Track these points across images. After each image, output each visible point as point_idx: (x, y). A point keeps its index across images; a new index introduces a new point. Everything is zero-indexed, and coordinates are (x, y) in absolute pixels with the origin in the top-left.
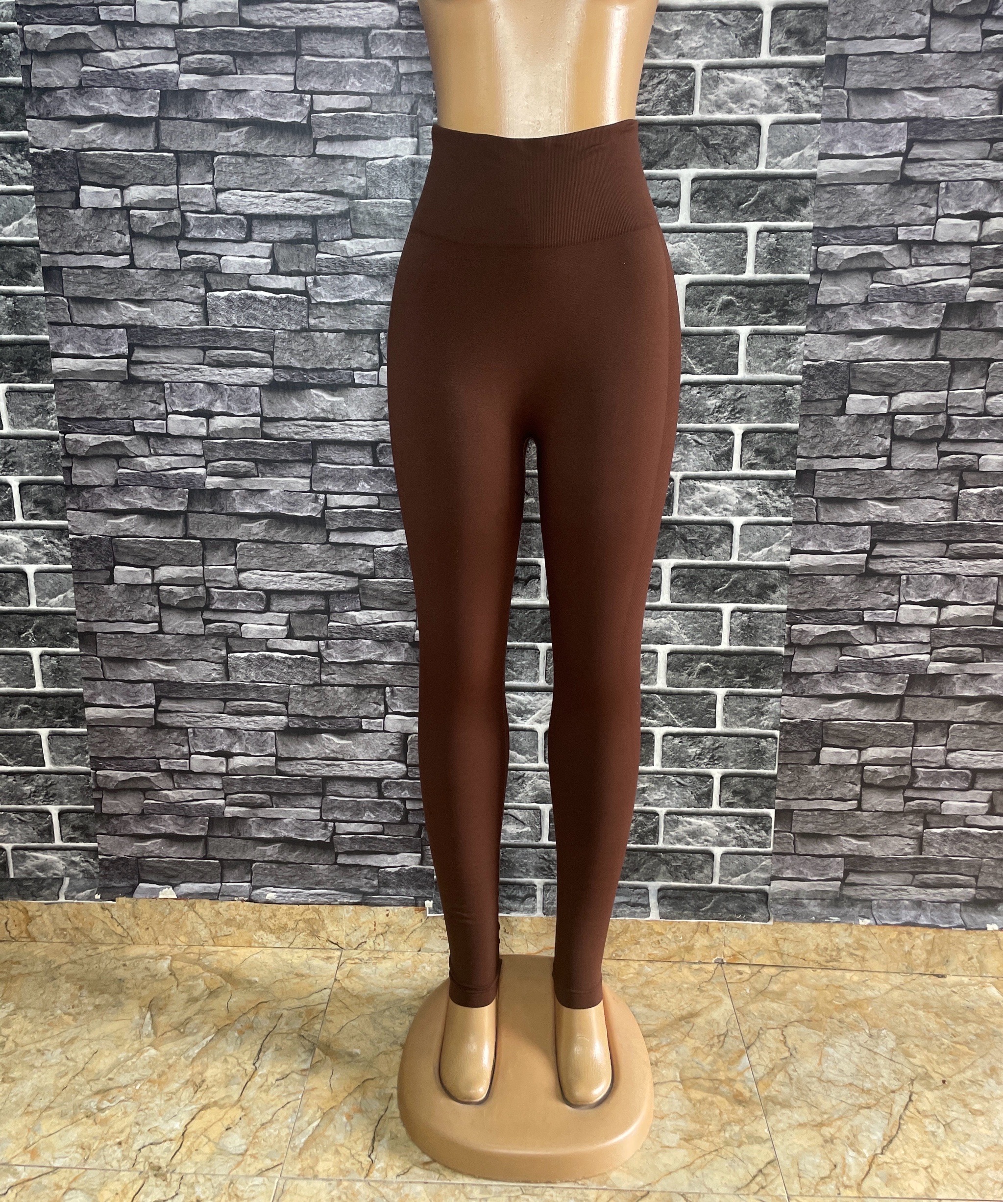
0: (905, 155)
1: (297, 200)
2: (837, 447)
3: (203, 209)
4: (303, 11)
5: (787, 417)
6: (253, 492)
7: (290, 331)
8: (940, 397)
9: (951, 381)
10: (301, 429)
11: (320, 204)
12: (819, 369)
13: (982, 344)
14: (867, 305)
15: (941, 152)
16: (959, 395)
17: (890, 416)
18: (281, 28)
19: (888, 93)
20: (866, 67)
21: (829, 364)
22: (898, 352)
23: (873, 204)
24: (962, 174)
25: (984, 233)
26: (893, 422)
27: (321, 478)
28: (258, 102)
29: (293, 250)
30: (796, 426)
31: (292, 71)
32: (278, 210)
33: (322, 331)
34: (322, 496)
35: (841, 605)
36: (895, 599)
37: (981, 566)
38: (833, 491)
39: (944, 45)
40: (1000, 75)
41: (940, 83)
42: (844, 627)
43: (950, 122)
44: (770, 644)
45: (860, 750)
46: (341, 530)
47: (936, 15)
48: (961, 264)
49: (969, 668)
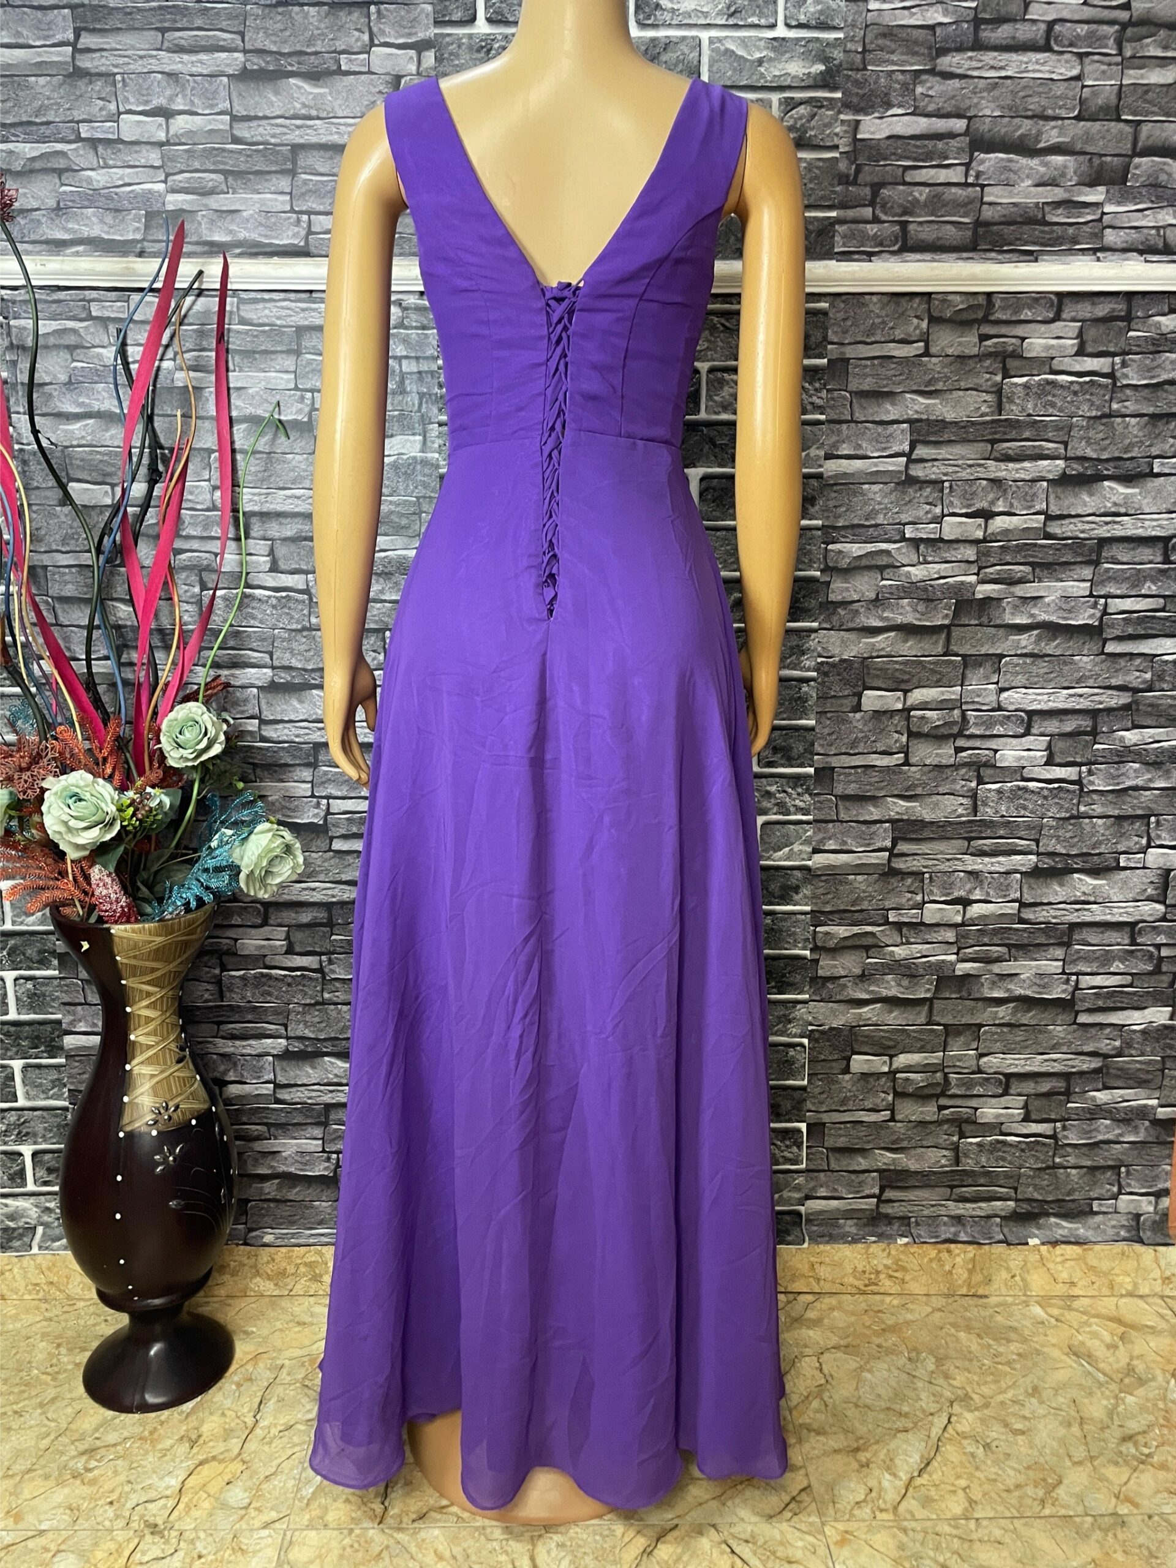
0: (908, 455)
1: (298, 498)
2: (854, 743)
3: (199, 507)
4: (303, 310)
5: (803, 715)
7: (291, 630)
8: (954, 693)
9: (963, 675)
10: (302, 732)
12: (833, 665)
13: (993, 640)
14: (877, 602)
15: (943, 452)
16: (973, 691)
17: (907, 711)
18: (281, 326)
19: (890, 395)
20: (868, 370)
21: (843, 661)
22: (910, 648)
23: (880, 503)
24: (965, 474)
25: (989, 531)
26: (908, 718)
27: (323, 783)
28: (257, 400)
29: (293, 547)
30: (812, 722)
31: (292, 368)
32: (279, 508)
34: (324, 801)
35: (865, 905)
36: (919, 898)
37: (1003, 863)
38: (852, 789)
39: (943, 349)
40: (999, 378)
41: (940, 386)
42: (869, 929)
43: (951, 423)
44: (795, 947)
45: (891, 1057)
46: (345, 837)
47: (933, 320)
48: (968, 562)
49: (997, 968)
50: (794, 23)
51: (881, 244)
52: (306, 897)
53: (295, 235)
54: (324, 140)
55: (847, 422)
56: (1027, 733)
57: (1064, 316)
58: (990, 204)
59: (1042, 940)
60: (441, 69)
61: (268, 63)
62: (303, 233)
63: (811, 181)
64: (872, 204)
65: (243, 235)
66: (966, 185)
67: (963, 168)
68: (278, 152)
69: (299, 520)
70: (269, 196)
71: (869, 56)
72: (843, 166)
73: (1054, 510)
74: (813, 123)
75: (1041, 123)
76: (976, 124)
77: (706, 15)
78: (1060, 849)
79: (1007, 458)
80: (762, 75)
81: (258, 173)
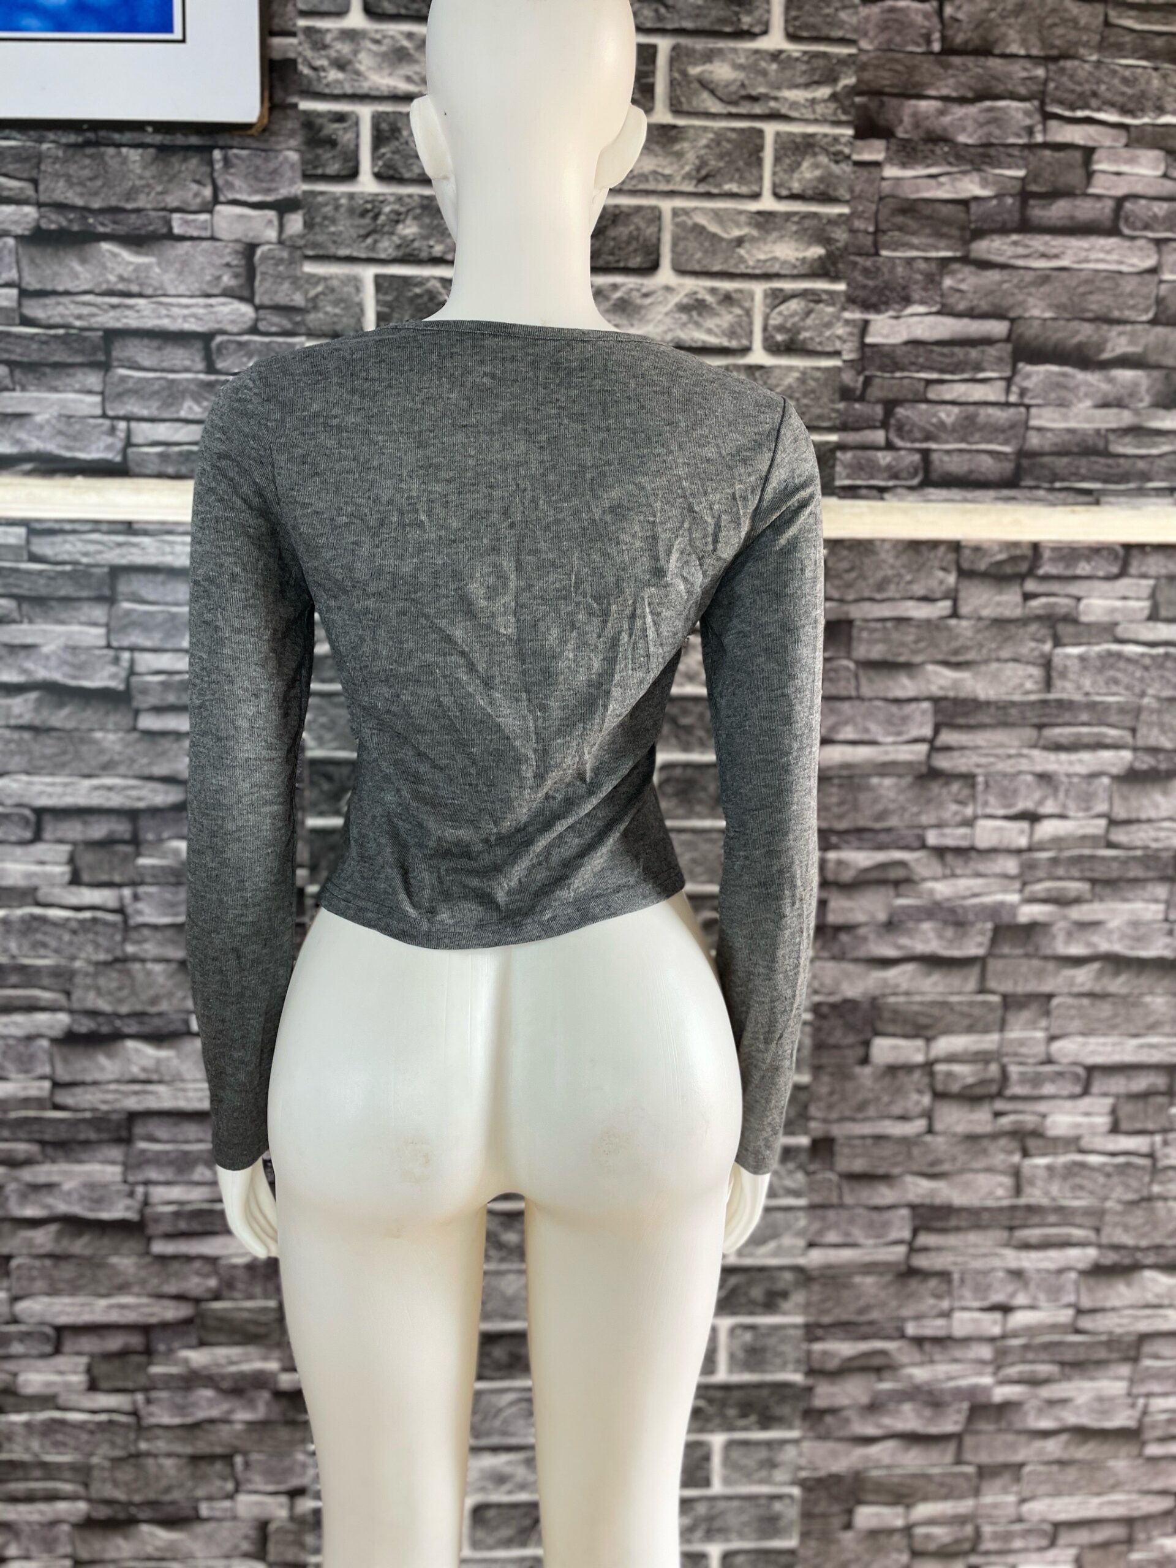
0: (931, 741)
1: (110, 789)
2: (862, 1106)
4: (120, 545)
6: (36, 1188)
7: (97, 964)
8: (991, 1041)
9: (1003, 1021)
10: (112, 1096)
11: (144, 793)
12: (834, 1006)
13: (1040, 974)
14: (891, 925)
15: (977, 739)
16: (1015, 1039)
17: (928, 1066)
18: (89, 566)
19: (908, 667)
20: (877, 635)
21: (846, 1001)
22: (935, 984)
23: (893, 802)
24: (1004, 766)
25: (1036, 838)
26: (932, 1074)
27: (141, 1164)
28: (53, 662)
29: (103, 854)
30: (807, 1079)
31: (103, 620)
32: (82, 801)
33: (143, 961)
34: (141, 1188)
35: (875, 1315)
36: (945, 1304)
37: (1053, 1258)
38: (859, 1165)
39: (975, 610)
40: (1047, 647)
41: (970, 656)
42: (878, 1345)
43: (988, 703)
44: (783, 1367)
45: (908, 1506)
46: (170, 1236)
47: (964, 574)
48: (1006, 876)
49: (1046, 1392)
50: (784, 192)
51: (895, 476)
52: (114, 1317)
53: (109, 448)
54: (150, 323)
55: (849, 698)
56: (1086, 1092)
57: (1133, 570)
58: (1039, 429)
59: (1102, 1354)
60: (310, 237)
61: (70, 221)
62: (119, 445)
63: (805, 394)
64: (884, 425)
65: (35, 445)
66: (1007, 405)
67: (1002, 384)
68: (85, 339)
69: (113, 818)
70: (71, 396)
71: (885, 238)
72: (848, 378)
73: (1121, 813)
74: (809, 322)
75: (1105, 327)
76: (1020, 328)
77: (668, 178)
78: (1128, 1240)
79: (1058, 747)
80: (742, 259)
81: (56, 366)
